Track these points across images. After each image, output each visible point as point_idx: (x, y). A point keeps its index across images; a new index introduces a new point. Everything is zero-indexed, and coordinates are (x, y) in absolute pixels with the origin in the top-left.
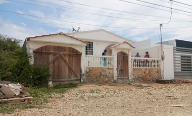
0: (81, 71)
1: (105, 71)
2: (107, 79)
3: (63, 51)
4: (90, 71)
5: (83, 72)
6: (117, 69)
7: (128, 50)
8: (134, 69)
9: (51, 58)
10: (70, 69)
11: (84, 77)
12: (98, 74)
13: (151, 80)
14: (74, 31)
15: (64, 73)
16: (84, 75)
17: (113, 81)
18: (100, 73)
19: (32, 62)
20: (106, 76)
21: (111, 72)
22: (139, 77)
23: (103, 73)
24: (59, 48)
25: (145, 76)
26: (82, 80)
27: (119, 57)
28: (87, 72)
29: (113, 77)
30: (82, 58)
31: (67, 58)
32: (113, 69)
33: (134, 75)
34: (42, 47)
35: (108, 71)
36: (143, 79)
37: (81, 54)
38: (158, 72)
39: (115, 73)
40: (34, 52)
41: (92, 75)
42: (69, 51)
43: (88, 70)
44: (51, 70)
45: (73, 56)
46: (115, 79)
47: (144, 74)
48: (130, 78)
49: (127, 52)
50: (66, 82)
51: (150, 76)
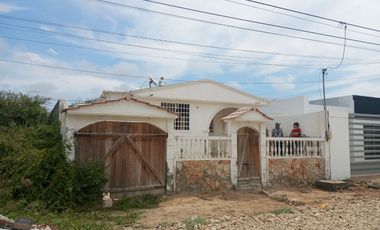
0: (167, 169)
1: (214, 168)
2: (217, 184)
3: (131, 130)
4: (184, 169)
5: (171, 171)
6: (238, 163)
7: (260, 123)
8: (271, 161)
9: (108, 146)
10: (145, 166)
11: (173, 182)
12: (201, 175)
13: (306, 182)
14: (152, 85)
15: (133, 175)
16: (171, 177)
17: (229, 186)
18: (205, 172)
19: (71, 157)
20: (216, 177)
21: (226, 168)
22: (281, 177)
23: (209, 172)
24: (124, 126)
25: (294, 173)
26: (168, 188)
27: (241, 139)
28: (177, 172)
29: (229, 179)
30: (168, 143)
31: (139, 146)
32: (229, 162)
33: (270, 172)
34: (90, 126)
35: (219, 166)
36: (289, 180)
37: (167, 136)
38: (318, 166)
39: (234, 170)
40: (75, 135)
41: (188, 176)
42: (144, 131)
43: (180, 167)
44: (108, 172)
45: (150, 140)
46: (234, 182)
47: (291, 171)
48: (263, 181)
49: (256, 128)
50: (138, 193)
51: (303, 174)
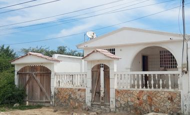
0: (51, 93)
1: (75, 93)
6: (92, 91)
7: (109, 61)
9: (27, 79)
10: (41, 90)
12: (67, 97)
16: (53, 97)
17: (84, 107)
18: (70, 96)
20: (76, 100)
21: (83, 94)
22: (127, 105)
26: (51, 103)
27: (95, 73)
30: (52, 77)
33: (116, 100)
34: (22, 69)
35: (79, 92)
37: (51, 73)
38: (171, 99)
39: (89, 97)
40: (18, 73)
41: (61, 98)
42: (41, 70)
44: (27, 92)
45: (44, 75)
47: (137, 102)
48: (111, 106)
